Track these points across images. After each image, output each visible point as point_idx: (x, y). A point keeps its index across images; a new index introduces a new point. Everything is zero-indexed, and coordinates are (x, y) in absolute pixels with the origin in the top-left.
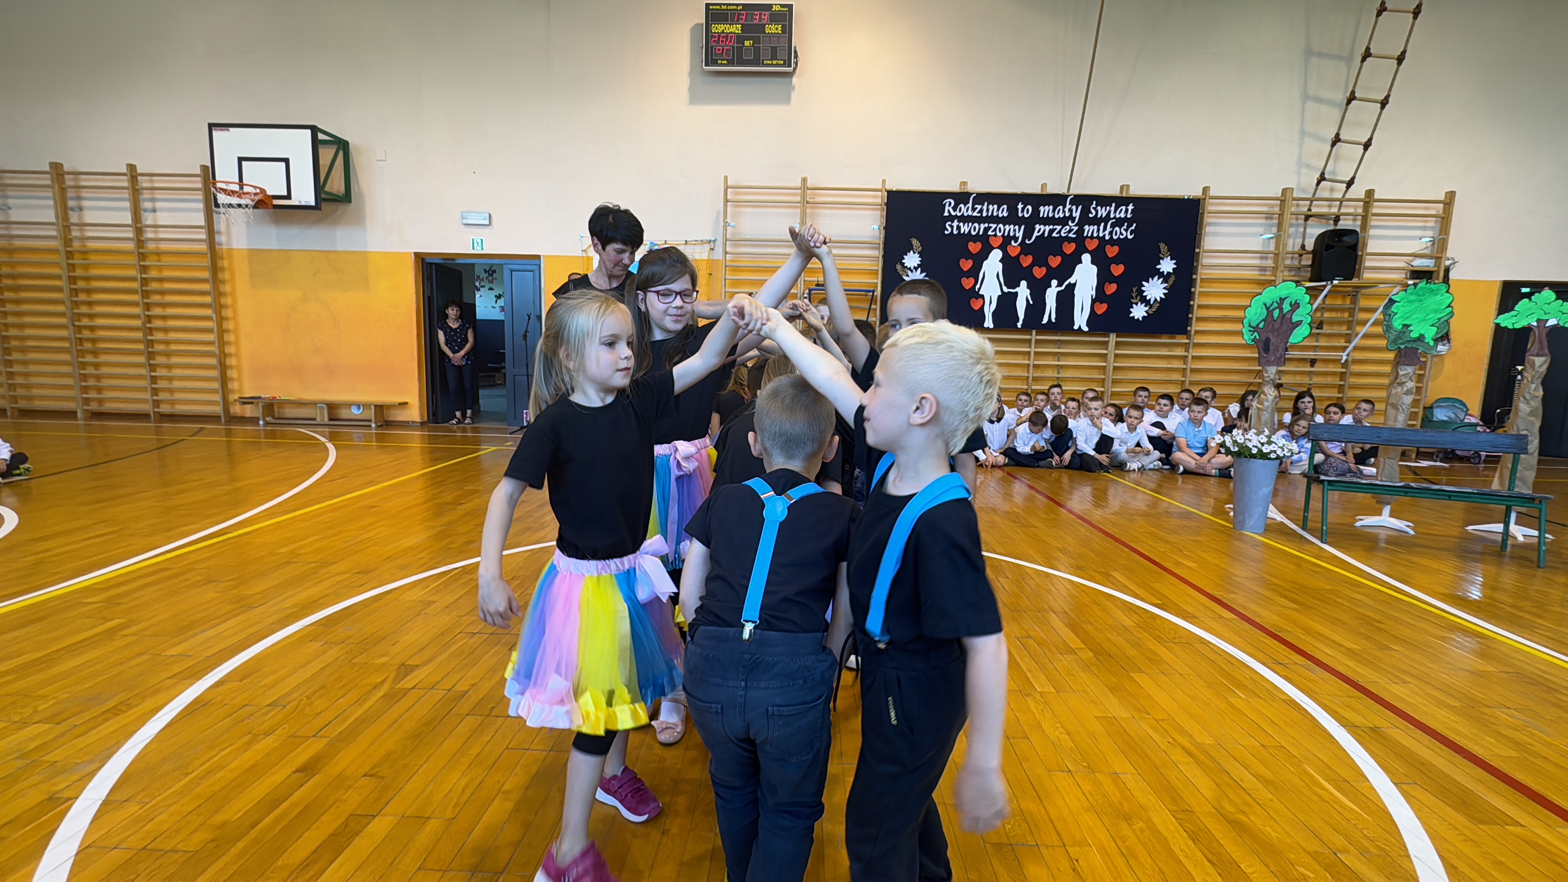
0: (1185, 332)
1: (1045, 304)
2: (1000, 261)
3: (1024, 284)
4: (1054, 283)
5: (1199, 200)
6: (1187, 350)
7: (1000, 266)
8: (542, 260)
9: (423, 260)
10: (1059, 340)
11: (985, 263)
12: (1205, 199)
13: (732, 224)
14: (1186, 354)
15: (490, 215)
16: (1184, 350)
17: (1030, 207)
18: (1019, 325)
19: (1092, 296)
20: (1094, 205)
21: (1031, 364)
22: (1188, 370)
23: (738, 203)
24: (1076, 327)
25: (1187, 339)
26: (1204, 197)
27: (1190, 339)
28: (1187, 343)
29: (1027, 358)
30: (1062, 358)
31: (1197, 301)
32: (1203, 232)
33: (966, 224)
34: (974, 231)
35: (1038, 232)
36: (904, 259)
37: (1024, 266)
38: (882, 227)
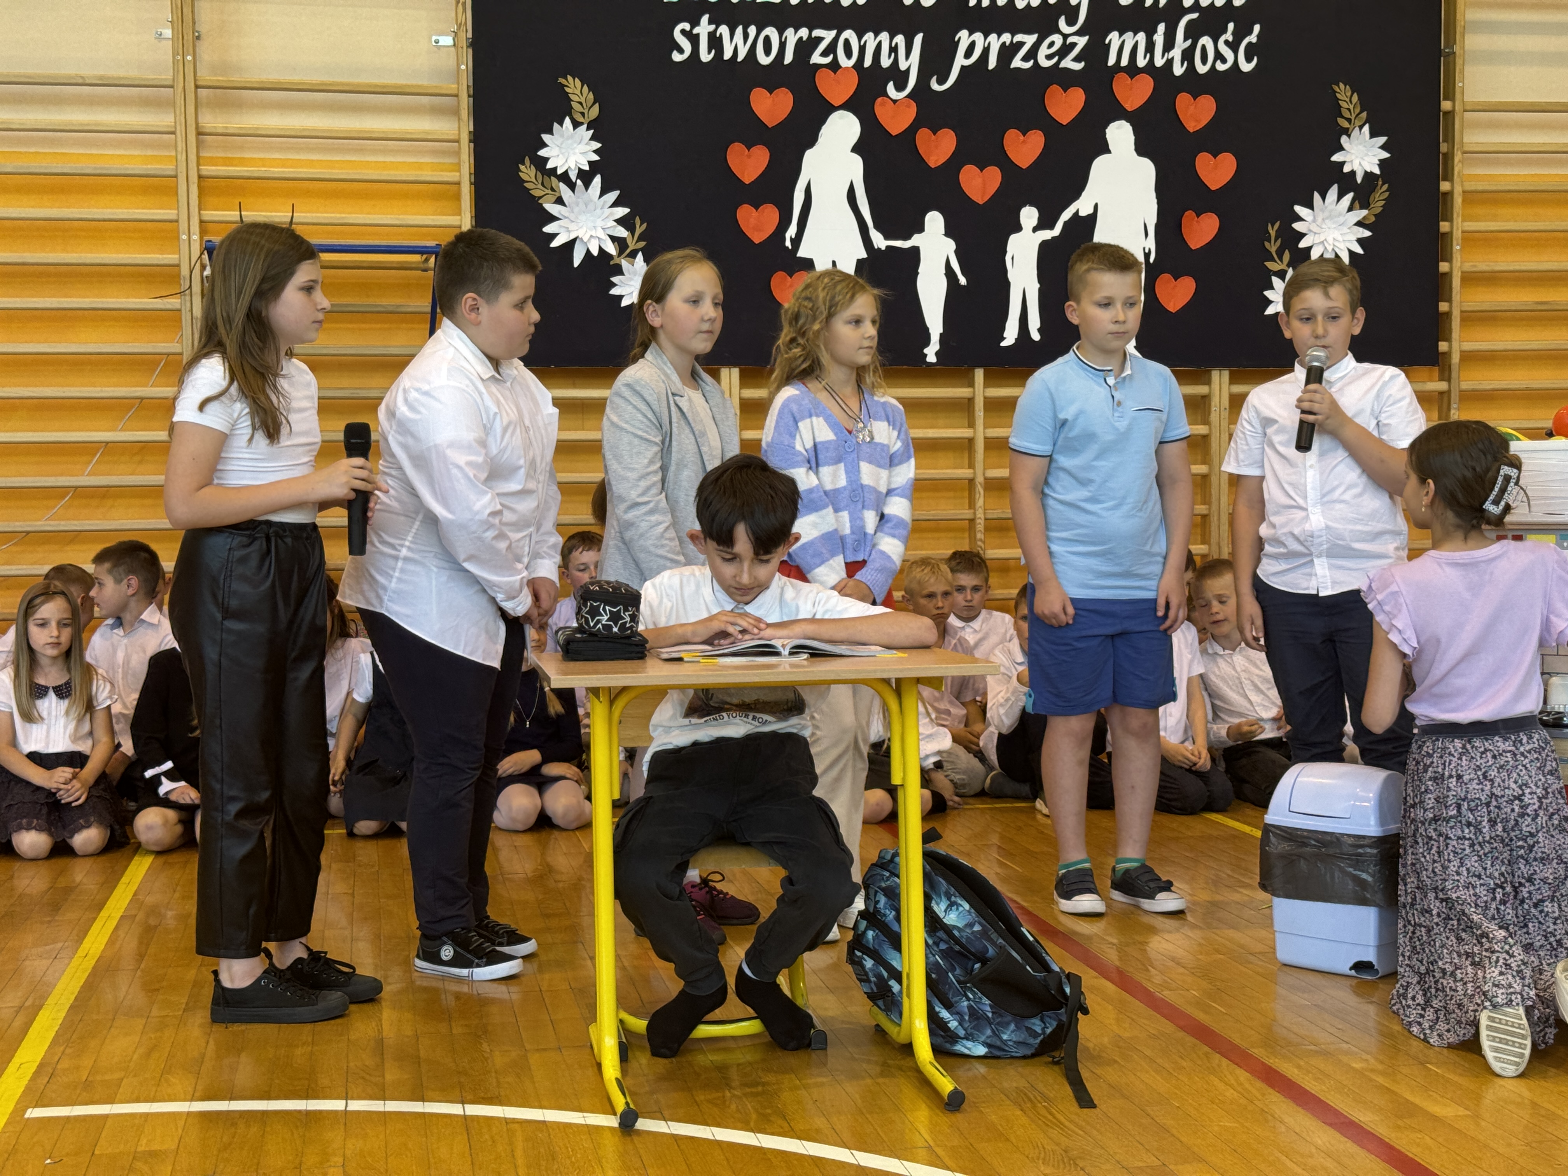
0: (1434, 358)
1: (1007, 284)
2: (856, 149)
3: (934, 221)
4: (1029, 216)
7: (856, 167)
11: (809, 156)
18: (931, 353)
19: (1147, 256)
21: (980, 479)
25: (1441, 379)
27: (1449, 380)
28: (1441, 393)
29: (966, 461)
31: (1461, 260)
32: (1457, 48)
33: (740, 30)
34: (767, 52)
35: (968, 53)
36: (544, 145)
37: (932, 165)
38: (464, 43)
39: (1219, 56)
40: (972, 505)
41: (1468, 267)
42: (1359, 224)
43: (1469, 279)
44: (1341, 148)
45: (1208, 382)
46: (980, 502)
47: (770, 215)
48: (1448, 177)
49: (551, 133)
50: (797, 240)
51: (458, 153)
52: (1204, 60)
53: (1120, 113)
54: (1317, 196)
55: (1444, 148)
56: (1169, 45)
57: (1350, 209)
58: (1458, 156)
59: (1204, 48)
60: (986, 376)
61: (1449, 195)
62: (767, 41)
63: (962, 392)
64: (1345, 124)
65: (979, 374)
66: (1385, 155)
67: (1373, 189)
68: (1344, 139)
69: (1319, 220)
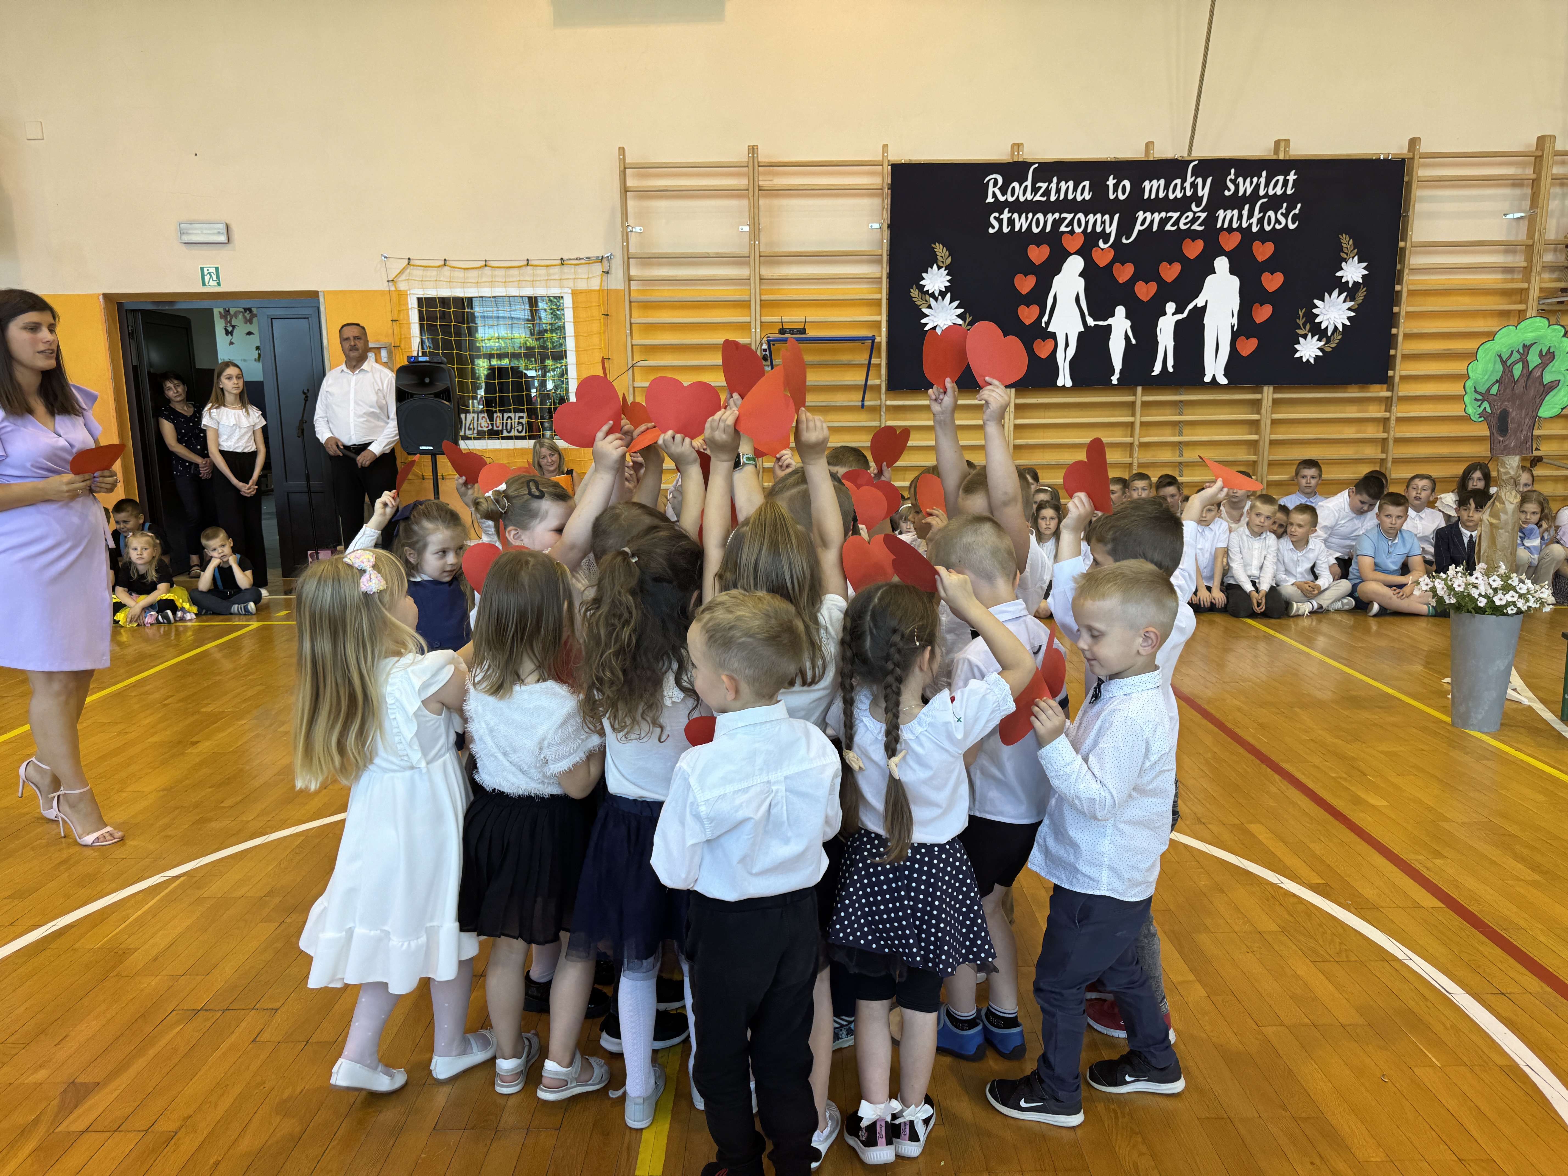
0: (1384, 380)
1: (1158, 342)
2: (1081, 275)
3: (1120, 311)
4: (1171, 307)
5: (1403, 160)
6: (1388, 409)
7: (1080, 285)
8: (321, 300)
9: (120, 305)
10: (1181, 401)
11: (1057, 279)
12: (1413, 159)
13: (638, 229)
14: (1387, 415)
15: (227, 226)
16: (1383, 408)
17: (1127, 183)
18: (1115, 379)
19: (1233, 327)
20: (1232, 176)
21: (1136, 443)
22: (1391, 442)
23: (645, 194)
24: (1207, 379)
25: (1388, 390)
26: (1410, 155)
27: (1392, 391)
28: (1387, 398)
29: (1129, 433)
30: (1186, 430)
31: (1404, 327)
32: (1410, 213)
33: (1024, 215)
34: (1038, 226)
35: (1142, 224)
36: (924, 279)
37: (1121, 281)
38: (885, 226)
39: (1278, 221)
40: (1131, 456)
41: (1408, 331)
42: (1349, 309)
43: (1408, 336)
44: (1342, 269)
45: (1261, 393)
46: (1136, 455)
47: (1035, 310)
48: (1400, 282)
49: (927, 272)
50: (1048, 323)
51: (881, 282)
52: (1269, 224)
53: (1222, 253)
54: (1326, 294)
55: (1398, 267)
56: (1250, 216)
57: (1344, 301)
58: (1406, 271)
59: (1269, 216)
60: (1143, 389)
61: (1400, 292)
62: (1038, 220)
63: (1130, 398)
64: (1345, 256)
65: (1139, 389)
66: (1367, 272)
67: (1358, 291)
68: (1343, 264)
69: (1327, 308)
